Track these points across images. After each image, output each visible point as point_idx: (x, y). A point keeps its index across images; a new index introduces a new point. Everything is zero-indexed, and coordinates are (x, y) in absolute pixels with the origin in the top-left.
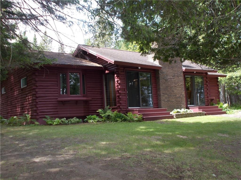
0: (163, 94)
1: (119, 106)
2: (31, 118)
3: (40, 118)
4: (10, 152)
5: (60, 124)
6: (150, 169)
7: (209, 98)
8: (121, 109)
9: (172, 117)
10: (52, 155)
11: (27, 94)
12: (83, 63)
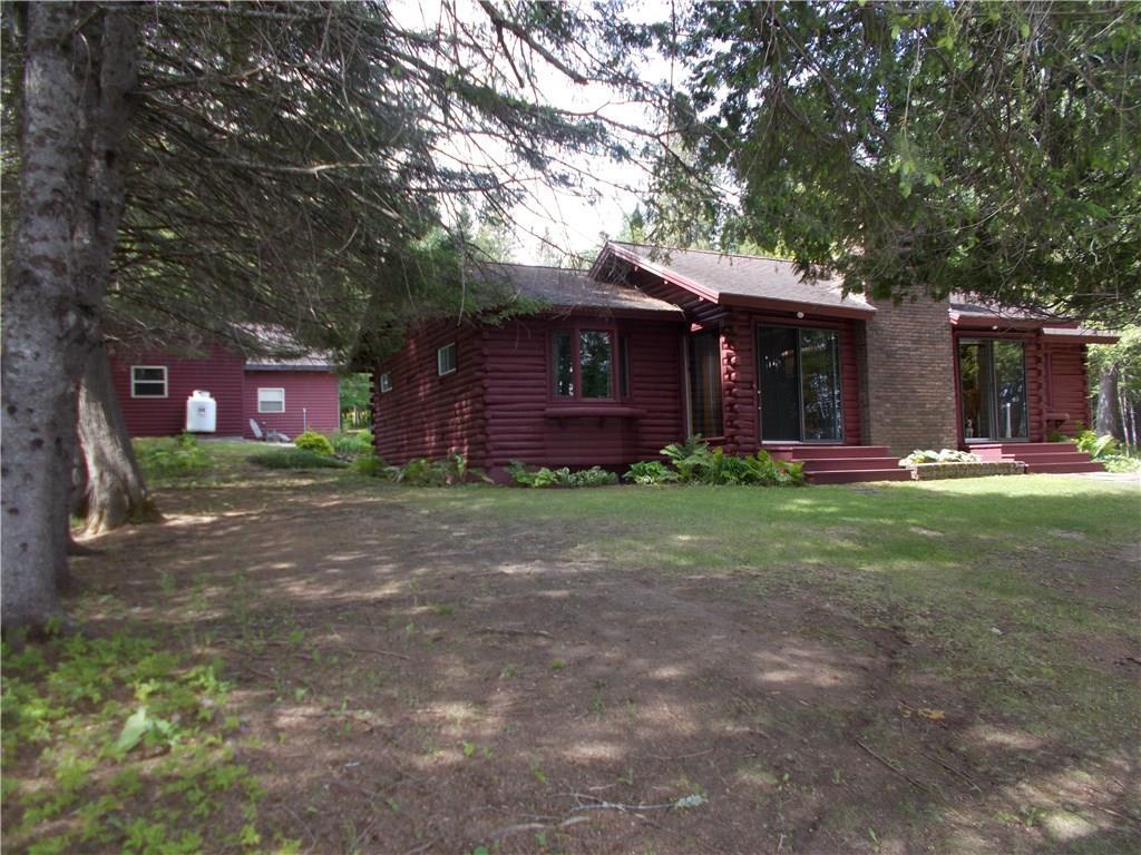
0: (877, 401)
1: (732, 436)
2: (468, 466)
3: (496, 464)
4: (434, 549)
5: (553, 486)
6: (812, 605)
7: (1046, 416)
8: (738, 444)
9: (905, 475)
10: (543, 560)
11: (456, 395)
12: (622, 299)
